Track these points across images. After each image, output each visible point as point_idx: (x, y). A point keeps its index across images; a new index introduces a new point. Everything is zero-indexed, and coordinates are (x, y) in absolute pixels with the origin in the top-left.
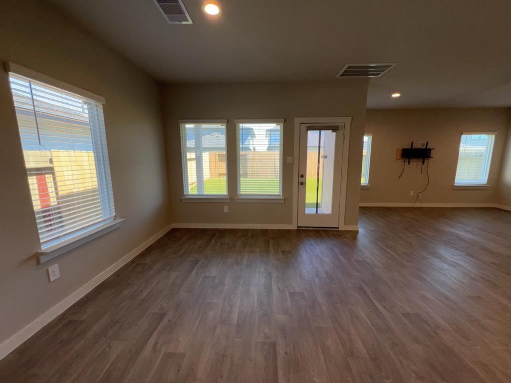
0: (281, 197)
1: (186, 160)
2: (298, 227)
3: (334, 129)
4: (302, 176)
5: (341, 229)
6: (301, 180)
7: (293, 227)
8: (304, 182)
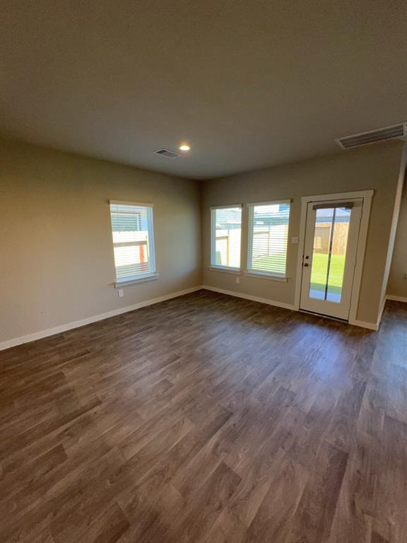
0: (284, 276)
1: (215, 238)
2: (300, 309)
3: (349, 205)
4: (307, 258)
5: (350, 323)
6: (306, 261)
7: (294, 308)
8: (309, 264)
